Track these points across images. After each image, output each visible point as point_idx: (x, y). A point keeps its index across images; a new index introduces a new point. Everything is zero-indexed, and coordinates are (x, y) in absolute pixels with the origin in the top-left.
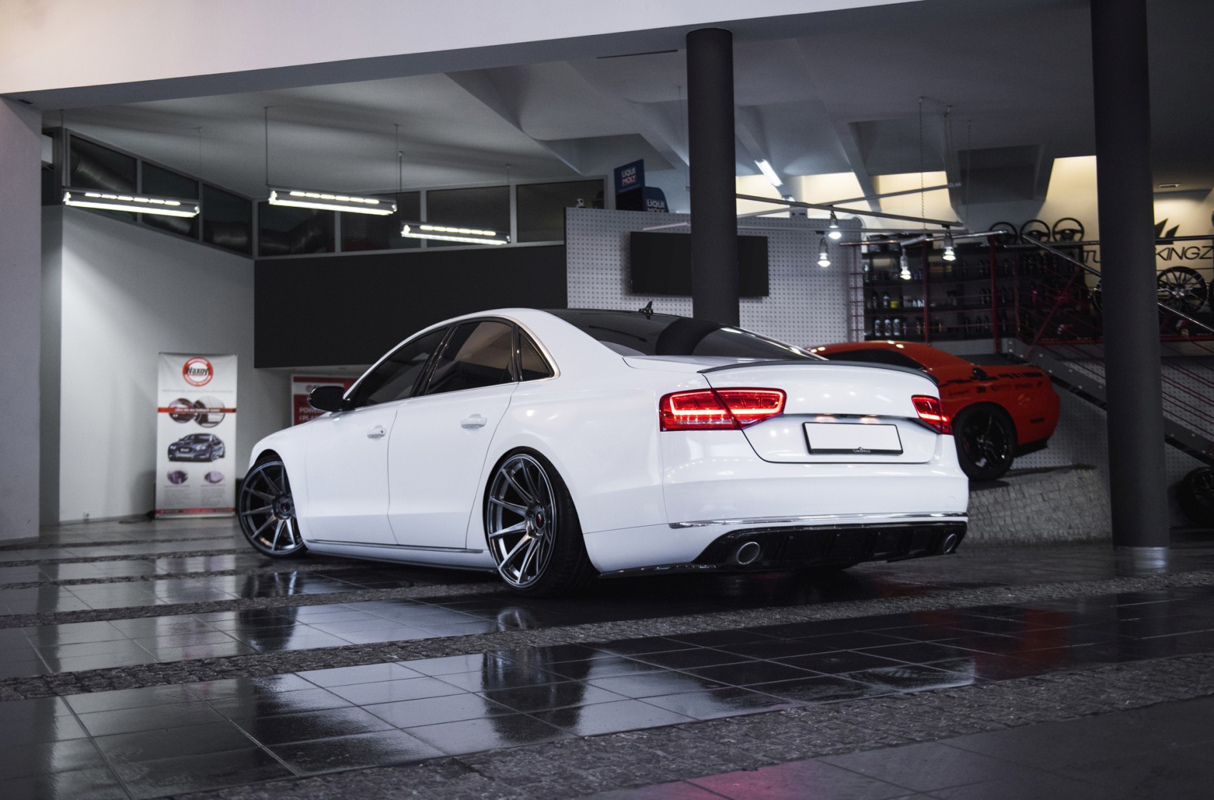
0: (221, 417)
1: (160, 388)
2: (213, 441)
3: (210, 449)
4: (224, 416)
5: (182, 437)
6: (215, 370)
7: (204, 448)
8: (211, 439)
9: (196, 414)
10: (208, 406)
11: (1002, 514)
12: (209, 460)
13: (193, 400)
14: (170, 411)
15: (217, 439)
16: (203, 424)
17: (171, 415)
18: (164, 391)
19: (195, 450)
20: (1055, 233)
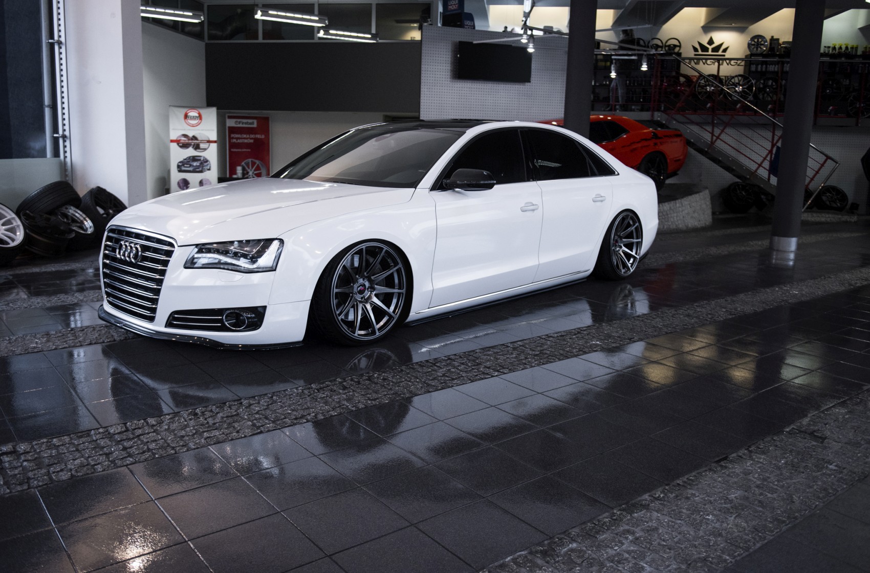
0: (208, 146)
1: (171, 127)
2: (203, 160)
3: (202, 165)
4: (209, 145)
5: (185, 158)
6: (203, 117)
7: (198, 164)
8: (202, 159)
9: (193, 144)
10: (199, 139)
11: (673, 215)
12: (201, 172)
13: (191, 135)
14: (177, 142)
15: (206, 159)
16: (198, 150)
17: (178, 144)
18: (173, 129)
19: (193, 166)
20: (666, 46)
